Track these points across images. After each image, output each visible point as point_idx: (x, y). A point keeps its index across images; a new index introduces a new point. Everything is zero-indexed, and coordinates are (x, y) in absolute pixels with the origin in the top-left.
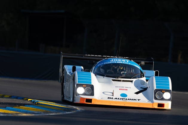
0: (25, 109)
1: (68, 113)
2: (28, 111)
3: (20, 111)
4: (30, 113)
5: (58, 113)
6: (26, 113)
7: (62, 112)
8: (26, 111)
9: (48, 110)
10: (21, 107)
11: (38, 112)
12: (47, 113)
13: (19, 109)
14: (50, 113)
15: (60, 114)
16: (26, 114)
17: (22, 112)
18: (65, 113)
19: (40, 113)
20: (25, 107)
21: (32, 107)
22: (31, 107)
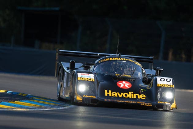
0: (20, 104)
1: (62, 108)
2: (23, 106)
3: (15, 106)
4: (25, 108)
5: (52, 108)
6: (21, 107)
7: (56, 107)
8: (21, 106)
9: (42, 105)
10: (16, 102)
11: (33, 107)
12: (42, 108)
13: (15, 104)
14: (44, 108)
15: (54, 109)
16: (21, 109)
17: (17, 107)
18: (58, 108)
19: (34, 108)
20: (20, 102)
21: (27, 102)
22: (25, 102)
